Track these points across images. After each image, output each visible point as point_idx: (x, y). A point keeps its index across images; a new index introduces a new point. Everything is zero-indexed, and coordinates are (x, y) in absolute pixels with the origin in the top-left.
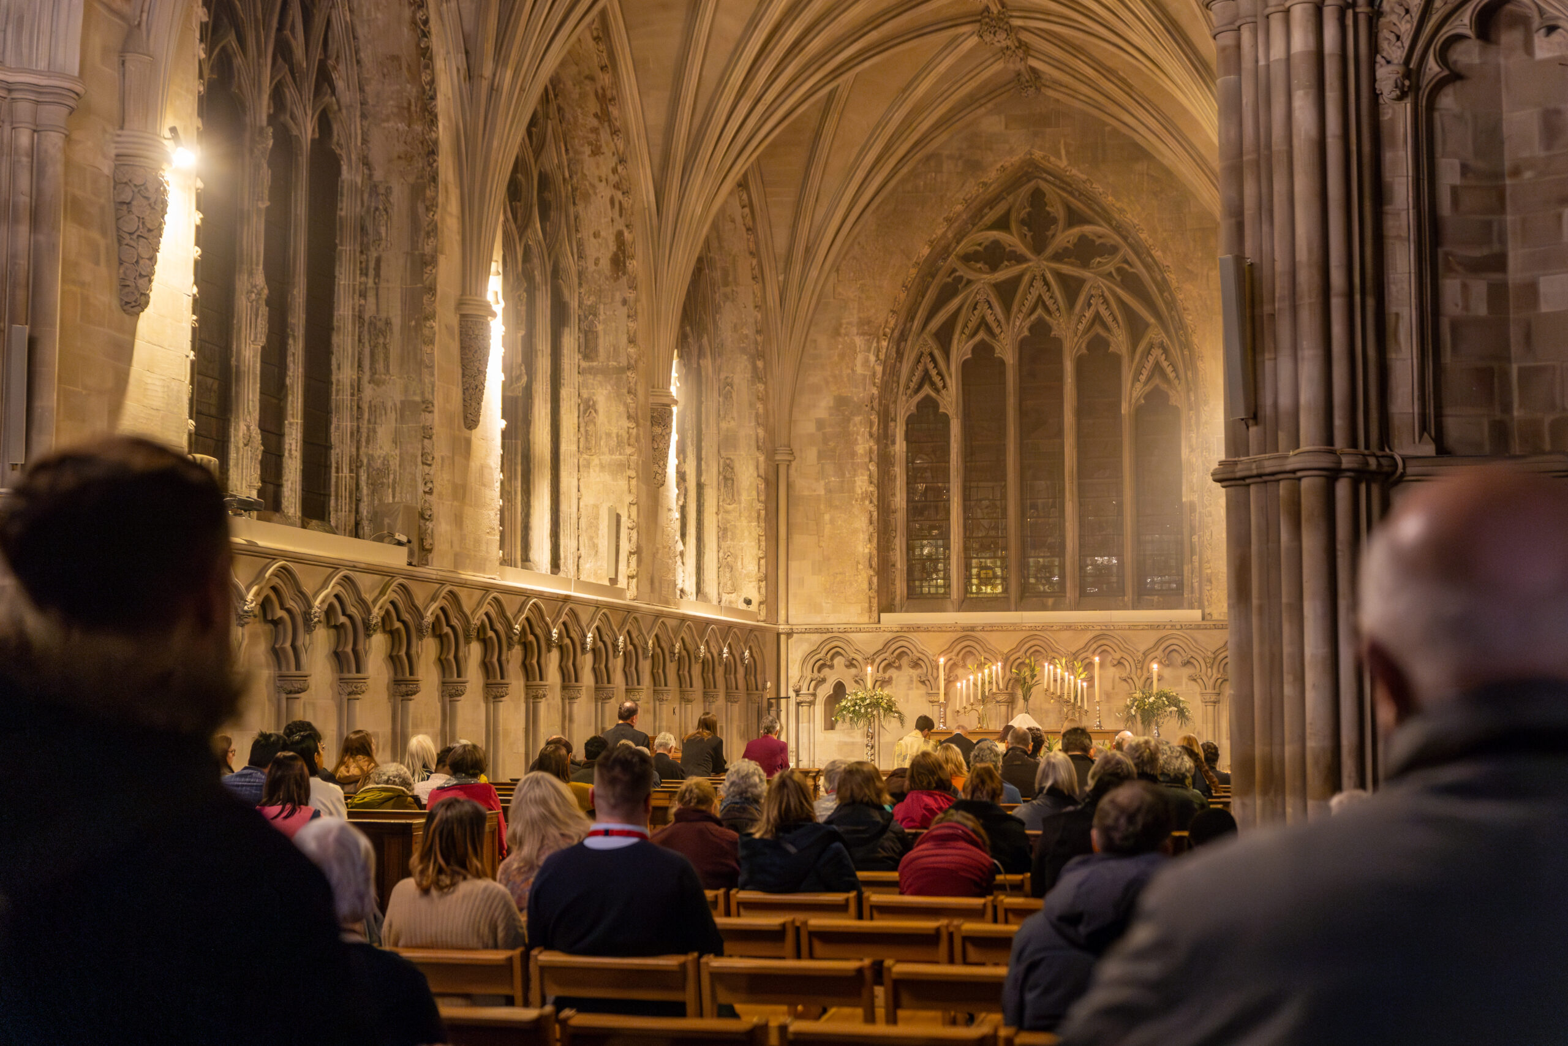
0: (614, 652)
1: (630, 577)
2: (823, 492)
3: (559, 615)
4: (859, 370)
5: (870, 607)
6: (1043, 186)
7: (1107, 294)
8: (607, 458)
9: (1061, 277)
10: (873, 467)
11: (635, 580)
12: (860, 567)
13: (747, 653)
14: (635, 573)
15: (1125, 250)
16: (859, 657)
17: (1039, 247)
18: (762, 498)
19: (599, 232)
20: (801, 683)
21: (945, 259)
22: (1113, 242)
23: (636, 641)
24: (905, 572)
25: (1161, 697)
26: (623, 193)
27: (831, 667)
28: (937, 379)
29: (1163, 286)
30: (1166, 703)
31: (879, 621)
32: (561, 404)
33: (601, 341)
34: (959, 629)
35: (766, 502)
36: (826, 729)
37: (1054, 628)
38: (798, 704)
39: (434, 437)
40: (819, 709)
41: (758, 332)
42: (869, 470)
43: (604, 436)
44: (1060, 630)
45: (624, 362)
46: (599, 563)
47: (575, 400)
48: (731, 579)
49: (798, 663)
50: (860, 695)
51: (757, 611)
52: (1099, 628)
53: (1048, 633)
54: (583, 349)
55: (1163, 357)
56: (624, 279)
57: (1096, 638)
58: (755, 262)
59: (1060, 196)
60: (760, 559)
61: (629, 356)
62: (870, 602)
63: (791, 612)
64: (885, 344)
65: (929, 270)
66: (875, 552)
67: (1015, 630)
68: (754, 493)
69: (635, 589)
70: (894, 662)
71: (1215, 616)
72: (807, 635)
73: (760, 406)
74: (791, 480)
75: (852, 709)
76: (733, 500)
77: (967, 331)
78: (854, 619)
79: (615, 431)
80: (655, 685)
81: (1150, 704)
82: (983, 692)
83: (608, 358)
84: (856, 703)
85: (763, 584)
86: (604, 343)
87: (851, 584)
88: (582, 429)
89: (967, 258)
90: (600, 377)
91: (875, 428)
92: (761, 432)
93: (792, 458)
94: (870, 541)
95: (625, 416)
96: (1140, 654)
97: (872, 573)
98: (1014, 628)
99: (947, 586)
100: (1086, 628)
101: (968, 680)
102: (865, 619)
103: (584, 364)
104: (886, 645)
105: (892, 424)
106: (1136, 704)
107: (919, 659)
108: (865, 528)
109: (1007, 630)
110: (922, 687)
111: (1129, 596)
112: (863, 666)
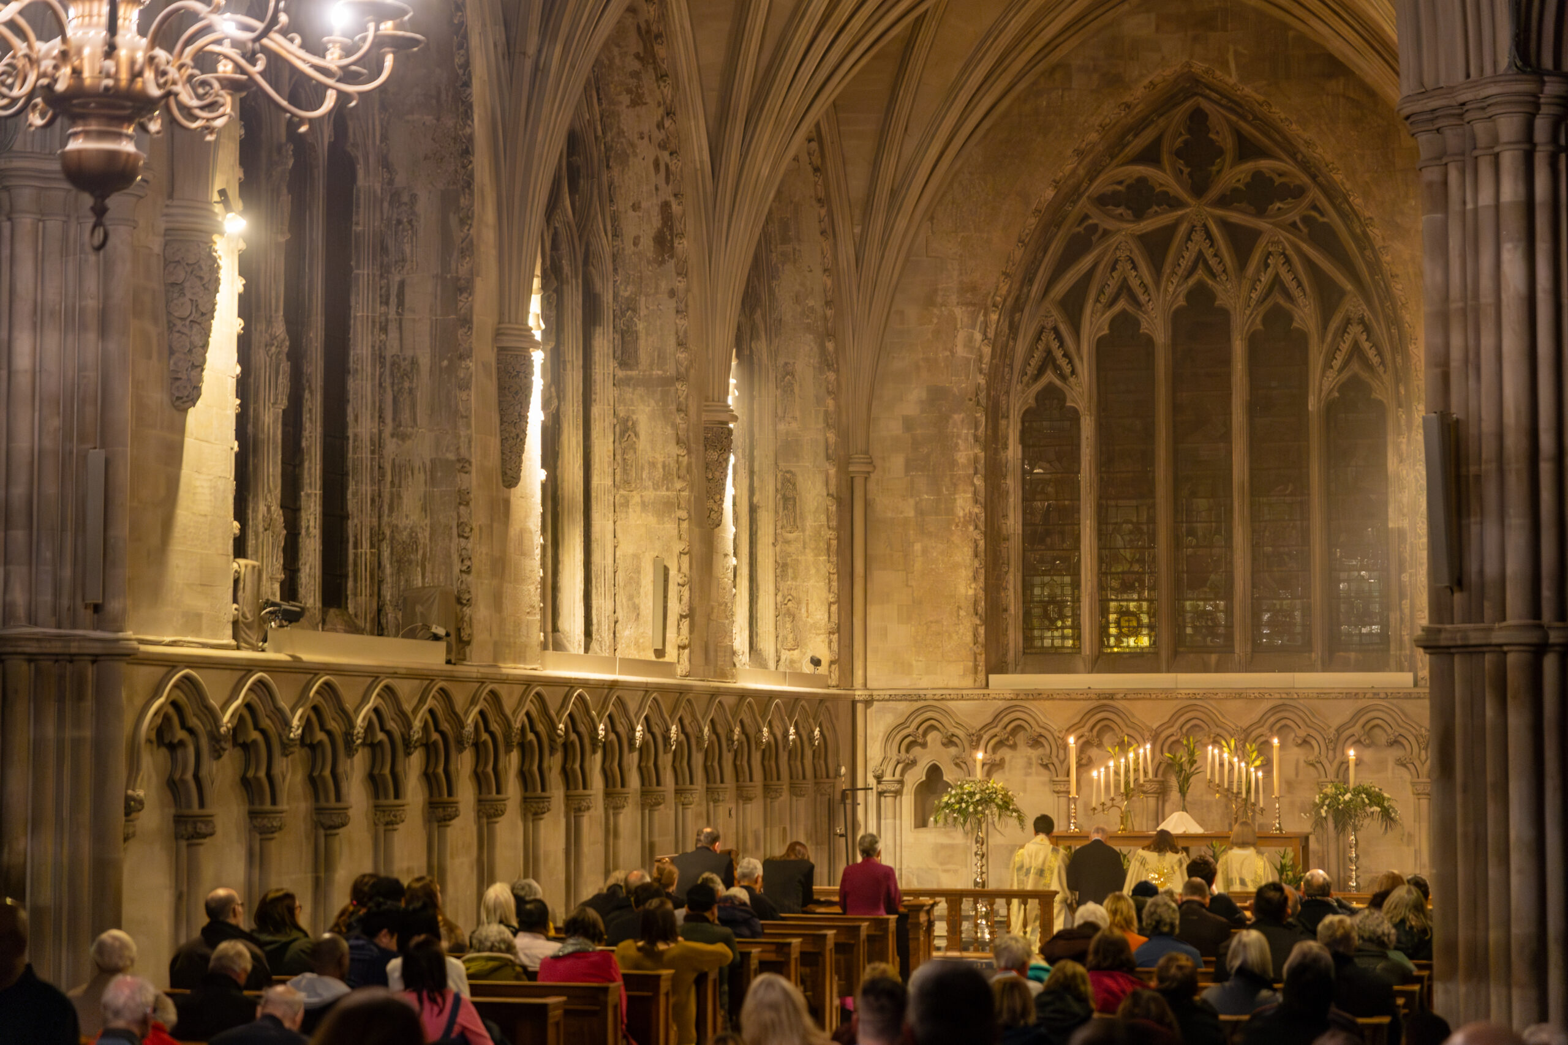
0: (665, 746)
1: (681, 647)
2: (912, 514)
3: (604, 705)
4: (961, 351)
5: (976, 667)
6: (1205, 105)
7: (1290, 252)
8: (650, 494)
9: (1228, 228)
10: (979, 482)
11: (687, 651)
12: (962, 613)
13: (817, 732)
14: (687, 642)
15: (1314, 193)
16: (960, 733)
17: (1199, 190)
18: (834, 523)
19: (640, 203)
20: (884, 767)
21: (1075, 202)
22: (1298, 182)
23: (689, 729)
24: (1021, 617)
25: (1360, 793)
26: (671, 154)
27: (924, 745)
28: (1063, 362)
29: (1364, 241)
30: (1366, 801)
31: (987, 685)
32: (593, 426)
33: (642, 343)
34: (1093, 696)
35: (838, 529)
36: (916, 827)
37: (1220, 696)
38: (880, 794)
39: (472, 504)
40: (908, 801)
41: (828, 303)
42: (974, 485)
43: (646, 466)
44: (1227, 699)
45: (671, 370)
46: (641, 630)
47: (610, 420)
48: (793, 631)
49: (880, 739)
50: (967, 788)
51: (827, 673)
52: (1278, 696)
53: (1213, 703)
54: (619, 353)
55: (1364, 336)
56: (671, 264)
57: (1275, 709)
58: (823, 212)
59: (1228, 120)
60: (830, 604)
61: (678, 362)
62: (975, 660)
63: (870, 673)
64: (994, 317)
65: (1053, 218)
66: (982, 594)
67: (1167, 699)
68: (823, 518)
69: (687, 663)
70: (1007, 739)
72: (891, 704)
73: (830, 403)
74: (869, 497)
75: (957, 806)
76: (795, 527)
77: (1103, 300)
78: (955, 682)
79: (660, 459)
80: (708, 781)
81: (1345, 802)
82: (1127, 783)
83: (651, 365)
84: (962, 799)
85: (835, 637)
86: (645, 348)
87: (950, 636)
88: (618, 457)
89: (1102, 201)
90: (640, 390)
91: (982, 429)
92: (832, 437)
93: (870, 469)
94: (975, 579)
95: (674, 442)
96: (1332, 730)
97: (978, 622)
98: (1167, 695)
99: (1077, 637)
100: (1261, 695)
101: (1107, 768)
102: (968, 682)
103: (620, 374)
104: (997, 717)
105: (1003, 422)
106: (1327, 802)
107: (1041, 735)
108: (968, 561)
109: (1157, 699)
110: (1046, 772)
111: (1318, 652)
112: (966, 744)
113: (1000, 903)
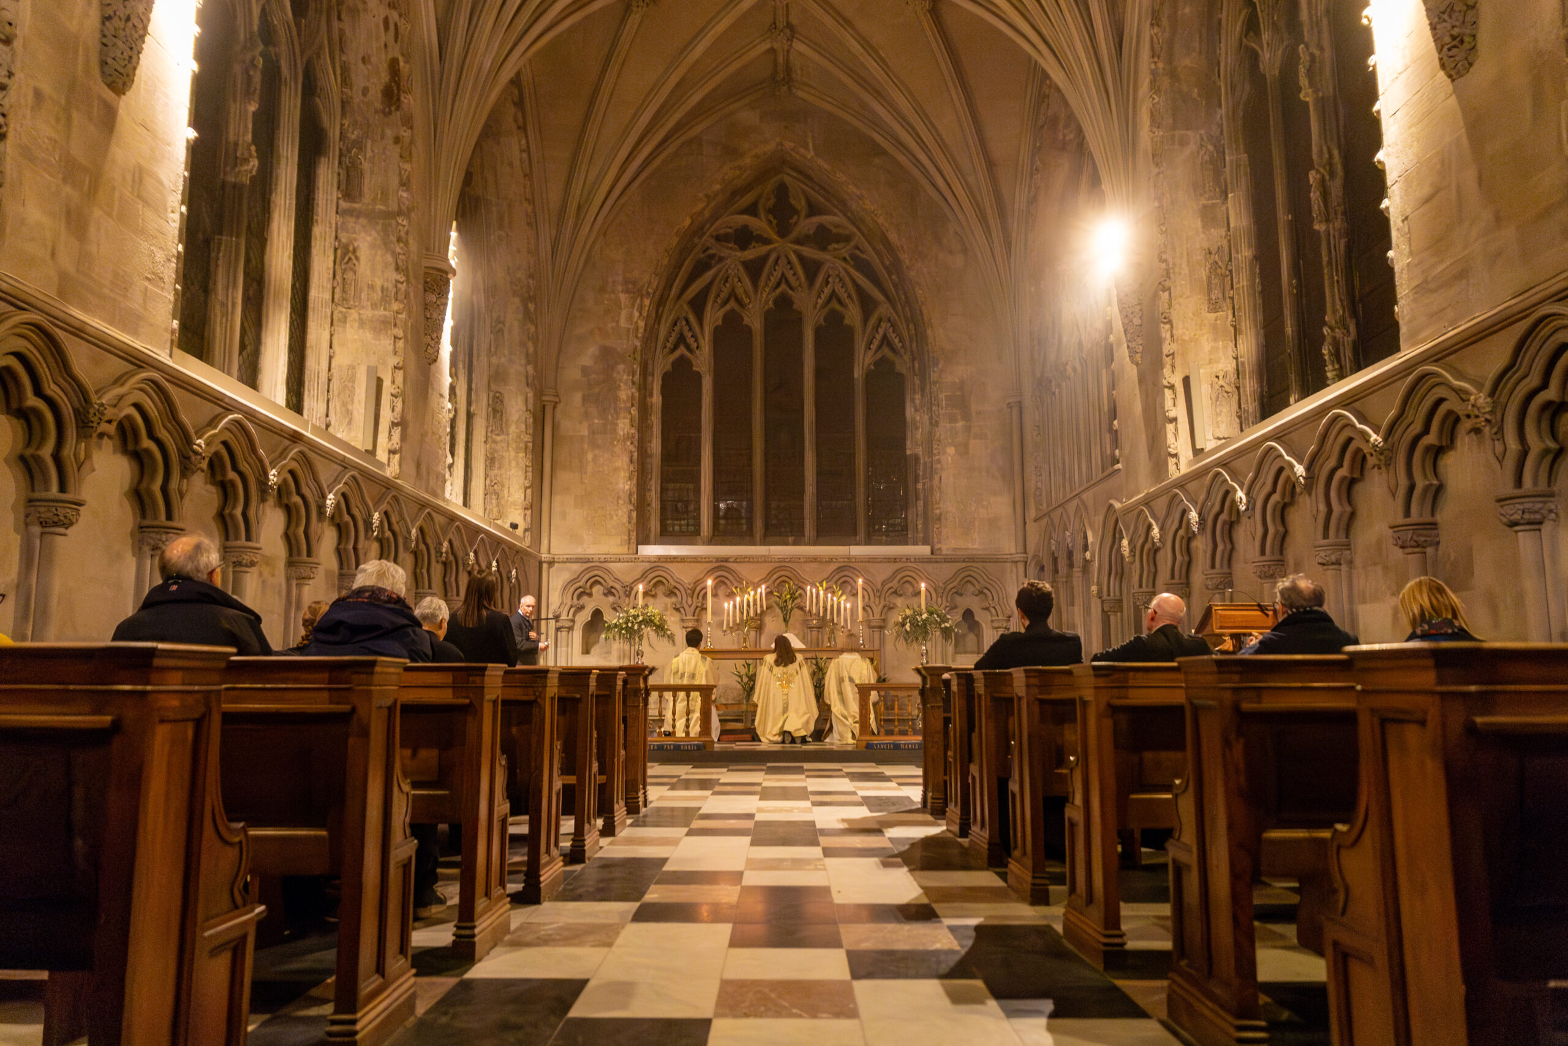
0: (366, 531)
1: (392, 452)
2: (586, 433)
4: (623, 323)
5: (630, 539)
6: (787, 180)
7: (843, 273)
8: (368, 313)
9: (801, 258)
10: (634, 411)
11: (397, 456)
12: (621, 502)
13: (514, 572)
14: (397, 447)
15: (859, 239)
16: (618, 586)
17: (783, 231)
18: (531, 431)
19: (369, 57)
20: (561, 610)
21: (700, 238)
22: (847, 232)
23: (396, 527)
24: (659, 511)
25: (933, 614)
26: (400, 16)
27: (590, 595)
28: (691, 341)
29: (895, 266)
31: (637, 553)
32: (313, 244)
33: (367, 181)
34: (714, 560)
35: (534, 435)
36: (583, 653)
37: (802, 560)
38: (558, 629)
40: (577, 635)
41: (530, 276)
42: (630, 413)
43: (366, 289)
44: (806, 562)
45: (393, 206)
46: (353, 434)
47: (330, 240)
48: (498, 505)
49: (558, 590)
50: (632, 612)
51: (522, 536)
52: (841, 560)
53: (796, 565)
54: (343, 186)
55: (891, 330)
56: (396, 116)
57: (840, 569)
59: (804, 191)
60: (526, 488)
61: (400, 200)
62: (629, 535)
63: (553, 542)
64: (647, 302)
65: (684, 251)
66: (635, 490)
67: (765, 562)
68: (523, 426)
69: (397, 467)
70: (651, 591)
71: (944, 552)
72: (568, 565)
73: (530, 345)
74: (557, 419)
75: (624, 626)
76: (502, 431)
77: (719, 301)
78: (614, 550)
79: (378, 283)
82: (734, 620)
83: (374, 201)
84: (629, 620)
85: (529, 512)
86: (370, 184)
87: (612, 517)
88: (339, 278)
89: (718, 238)
90: (363, 221)
91: (637, 376)
92: (530, 369)
93: (557, 400)
94: (630, 479)
95: (393, 266)
96: (879, 584)
97: (632, 508)
98: (765, 560)
99: (698, 524)
100: (831, 560)
101: (735, 602)
102: (624, 550)
103: (344, 205)
104: (644, 574)
105: (650, 379)
106: (908, 620)
107: (675, 588)
108: (625, 467)
109: (758, 562)
110: (677, 614)
111: (861, 535)
112: (622, 593)
113: (668, 695)
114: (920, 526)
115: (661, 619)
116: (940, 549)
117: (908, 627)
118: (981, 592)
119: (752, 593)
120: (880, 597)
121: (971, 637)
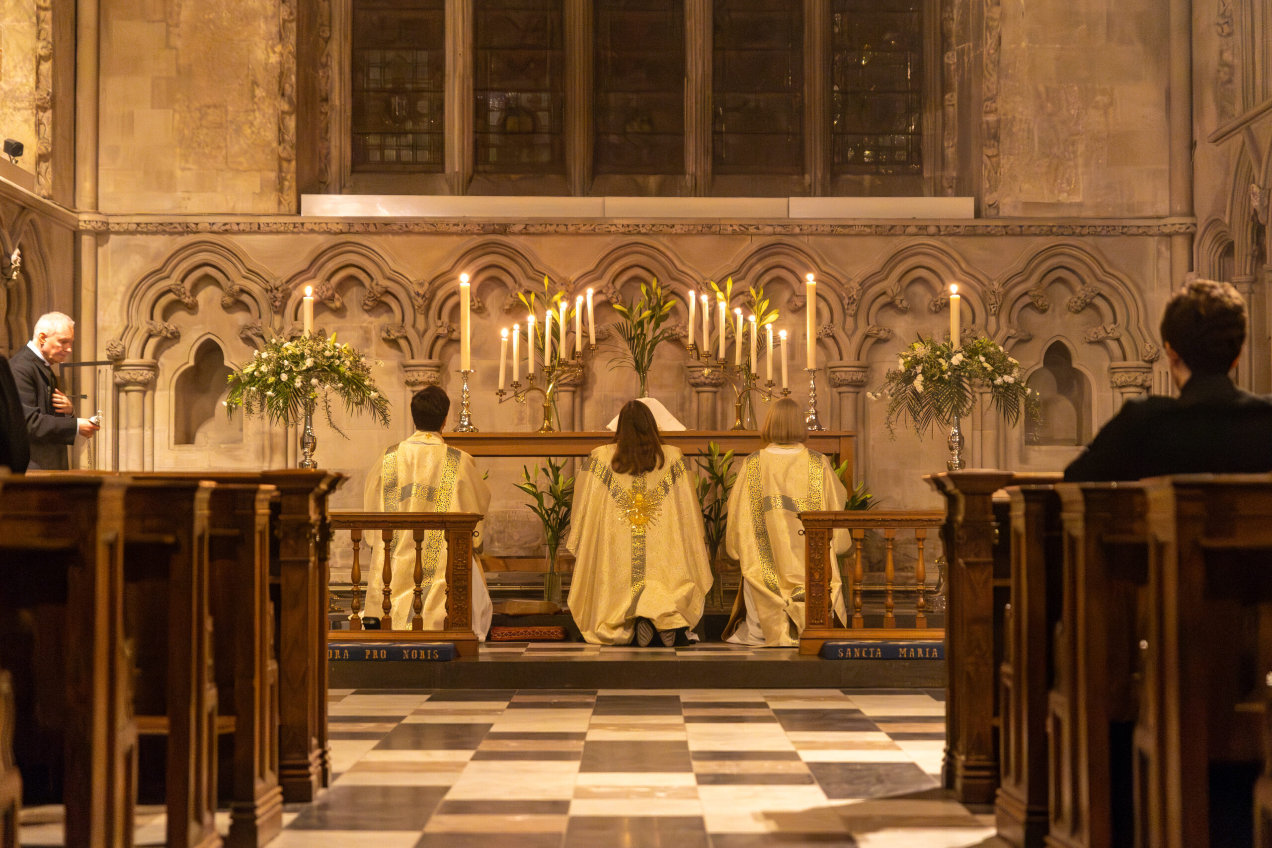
5: (281, 180)
12: (259, 92)
13: (15, 256)
16: (255, 289)
20: (126, 342)
24: (349, 113)
25: (977, 354)
27: (192, 308)
30: (988, 367)
31: (299, 212)
34: (476, 229)
36: (178, 442)
37: (678, 229)
38: (119, 387)
40: (164, 399)
44: (688, 234)
49: (119, 297)
50: (290, 347)
51: (33, 172)
52: (769, 230)
53: (665, 240)
57: (763, 252)
60: (40, 59)
62: (280, 170)
63: (105, 188)
66: (292, 65)
67: (593, 233)
70: (332, 299)
71: (1006, 210)
72: (139, 239)
75: (271, 380)
78: (245, 205)
81: (954, 369)
82: (523, 368)
84: (281, 367)
85: (47, 116)
87: (238, 131)
94: (281, 38)
96: (855, 284)
97: (286, 107)
98: (593, 227)
99: (438, 146)
100: (744, 230)
101: (524, 325)
102: (269, 204)
104: (318, 259)
106: (919, 369)
107: (387, 292)
108: (270, 9)
109: (577, 234)
110: (394, 352)
111: (816, 172)
112: (264, 306)
113: (373, 537)
114: (950, 152)
115: (356, 363)
116: (995, 206)
117: (918, 384)
118: (1089, 305)
119: (564, 306)
120: (855, 316)
121: (1064, 406)
